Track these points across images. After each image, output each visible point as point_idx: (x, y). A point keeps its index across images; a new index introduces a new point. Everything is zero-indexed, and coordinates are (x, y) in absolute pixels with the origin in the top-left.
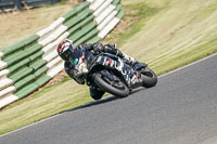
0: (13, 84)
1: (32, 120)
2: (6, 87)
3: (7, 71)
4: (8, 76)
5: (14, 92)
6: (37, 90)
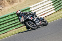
0: (54, 7)
1: (60, 18)
2: (52, 8)
3: (52, 4)
4: (53, 5)
5: (54, 10)
6: (61, 9)
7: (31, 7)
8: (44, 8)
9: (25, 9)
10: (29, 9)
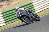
7: (33, 2)
8: (43, 3)
9: (29, 4)
10: (32, 3)
